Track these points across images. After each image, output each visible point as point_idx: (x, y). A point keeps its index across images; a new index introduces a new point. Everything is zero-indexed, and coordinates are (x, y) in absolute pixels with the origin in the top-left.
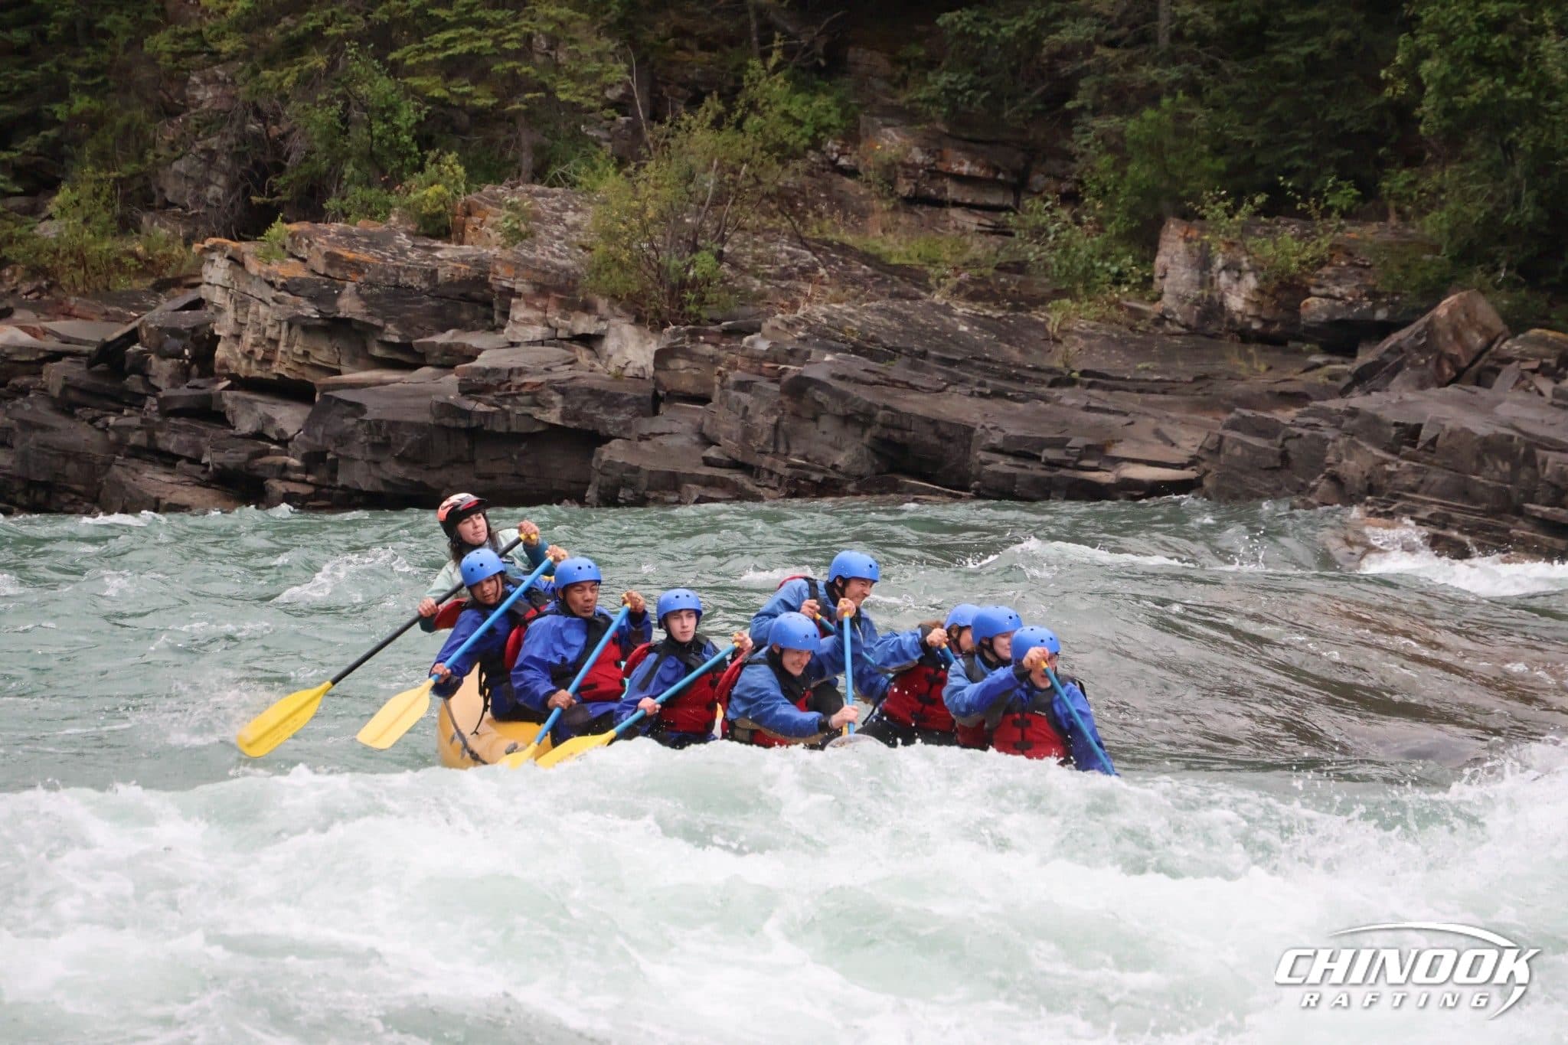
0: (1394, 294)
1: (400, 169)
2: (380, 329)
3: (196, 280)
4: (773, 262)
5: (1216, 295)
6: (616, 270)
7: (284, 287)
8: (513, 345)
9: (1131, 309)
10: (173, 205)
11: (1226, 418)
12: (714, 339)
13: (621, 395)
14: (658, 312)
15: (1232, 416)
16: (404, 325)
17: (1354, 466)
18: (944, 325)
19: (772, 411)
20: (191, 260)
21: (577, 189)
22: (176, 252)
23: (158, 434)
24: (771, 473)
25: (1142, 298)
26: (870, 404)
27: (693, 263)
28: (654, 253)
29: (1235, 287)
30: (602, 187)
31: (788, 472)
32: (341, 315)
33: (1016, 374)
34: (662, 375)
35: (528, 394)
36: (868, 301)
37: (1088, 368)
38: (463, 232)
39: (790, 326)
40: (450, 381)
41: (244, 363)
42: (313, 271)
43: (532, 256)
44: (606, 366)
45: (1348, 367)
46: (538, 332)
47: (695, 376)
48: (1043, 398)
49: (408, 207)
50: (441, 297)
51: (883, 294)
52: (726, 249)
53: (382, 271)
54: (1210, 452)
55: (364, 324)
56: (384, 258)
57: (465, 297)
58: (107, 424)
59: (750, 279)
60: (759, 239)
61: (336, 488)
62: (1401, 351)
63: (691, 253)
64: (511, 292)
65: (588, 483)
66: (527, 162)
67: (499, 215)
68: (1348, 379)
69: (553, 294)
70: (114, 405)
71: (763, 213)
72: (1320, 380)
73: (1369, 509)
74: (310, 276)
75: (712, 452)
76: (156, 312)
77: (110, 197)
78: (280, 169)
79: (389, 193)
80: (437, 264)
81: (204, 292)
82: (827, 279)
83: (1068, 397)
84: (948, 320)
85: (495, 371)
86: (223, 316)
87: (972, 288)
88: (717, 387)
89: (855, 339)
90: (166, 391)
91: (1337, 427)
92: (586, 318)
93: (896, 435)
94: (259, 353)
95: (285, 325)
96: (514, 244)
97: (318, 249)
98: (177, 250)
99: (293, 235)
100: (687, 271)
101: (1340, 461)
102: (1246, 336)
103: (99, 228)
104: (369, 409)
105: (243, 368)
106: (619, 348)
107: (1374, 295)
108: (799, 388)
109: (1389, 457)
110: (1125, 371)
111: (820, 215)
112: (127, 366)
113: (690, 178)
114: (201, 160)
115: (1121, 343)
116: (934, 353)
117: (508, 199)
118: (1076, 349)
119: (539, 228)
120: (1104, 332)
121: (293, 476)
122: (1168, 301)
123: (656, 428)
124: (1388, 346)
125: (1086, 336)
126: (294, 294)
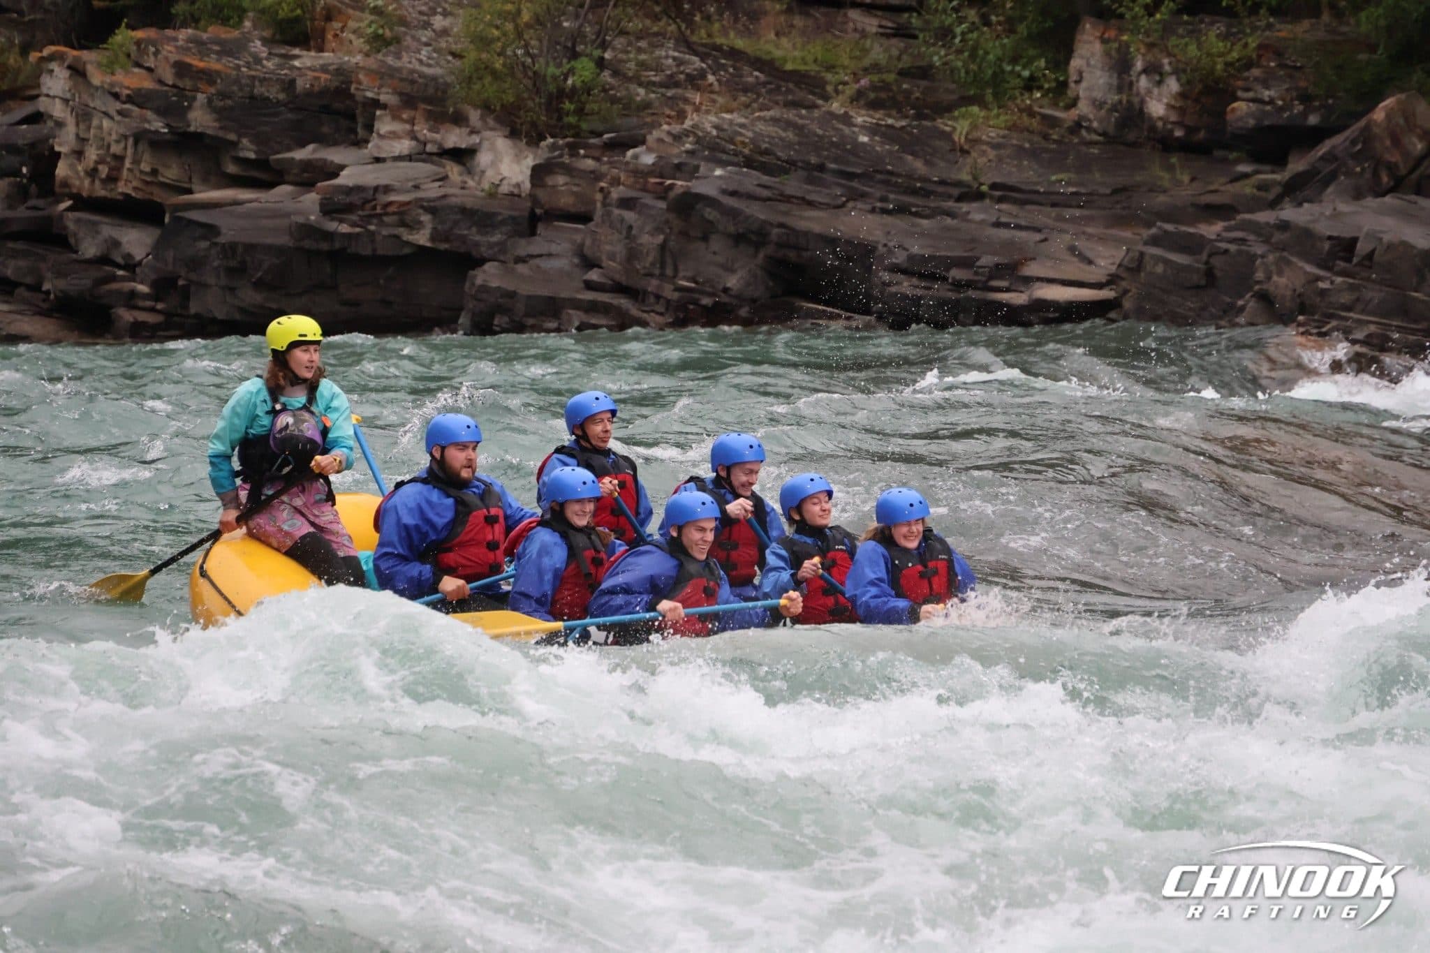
0: (1328, 97)
2: (234, 145)
3: (34, 92)
4: (659, 69)
5: (1136, 100)
6: (488, 79)
7: (130, 99)
8: (378, 160)
9: (1045, 117)
10: (7, 10)
11: (1146, 233)
12: (597, 153)
13: (495, 214)
14: (534, 124)
15: (1154, 231)
16: (259, 140)
17: (1283, 284)
18: (843, 137)
20: (27, 70)
22: (11, 62)
24: (658, 297)
25: (1055, 105)
26: (764, 222)
27: (571, 71)
28: (529, 61)
29: (1156, 91)
31: (676, 295)
32: (192, 129)
33: (920, 188)
34: (541, 193)
35: (394, 213)
36: (761, 110)
37: (998, 180)
38: (323, 38)
39: (677, 138)
40: (311, 200)
41: (87, 182)
42: (160, 82)
43: (398, 64)
44: (479, 183)
45: (1277, 177)
46: (405, 146)
47: (574, 193)
48: (950, 214)
49: (262, 12)
50: (300, 109)
51: (777, 103)
52: (607, 56)
53: (236, 81)
54: (1128, 269)
55: (216, 138)
56: (237, 68)
57: (326, 109)
59: (633, 87)
60: (643, 44)
61: (188, 317)
62: (1335, 158)
63: (570, 59)
64: (376, 104)
65: (461, 309)
67: (361, 20)
68: (1277, 190)
69: (423, 106)
71: (647, 16)
72: (1248, 190)
73: (1301, 330)
74: (158, 87)
75: (594, 275)
80: (294, 74)
81: (42, 105)
82: (716, 86)
83: (977, 213)
84: (846, 130)
85: (359, 189)
86: (64, 131)
87: (872, 95)
88: (599, 205)
89: (746, 151)
90: (4, 213)
91: (1267, 241)
92: (457, 130)
93: (792, 255)
94: (104, 171)
95: (131, 141)
96: (379, 51)
97: (166, 58)
98: (12, 59)
99: (138, 43)
100: (566, 80)
101: (1269, 278)
102: (1165, 144)
104: (224, 231)
105: (86, 187)
106: (494, 164)
107: (1305, 98)
108: (687, 205)
109: (1322, 273)
110: (1037, 184)
111: (707, 18)
115: (1034, 154)
116: (833, 166)
117: (371, 3)
118: (984, 159)
119: (405, 34)
120: (1015, 142)
121: (141, 303)
122: (1084, 108)
123: (533, 250)
124: (1320, 153)
125: (996, 146)
126: (140, 106)
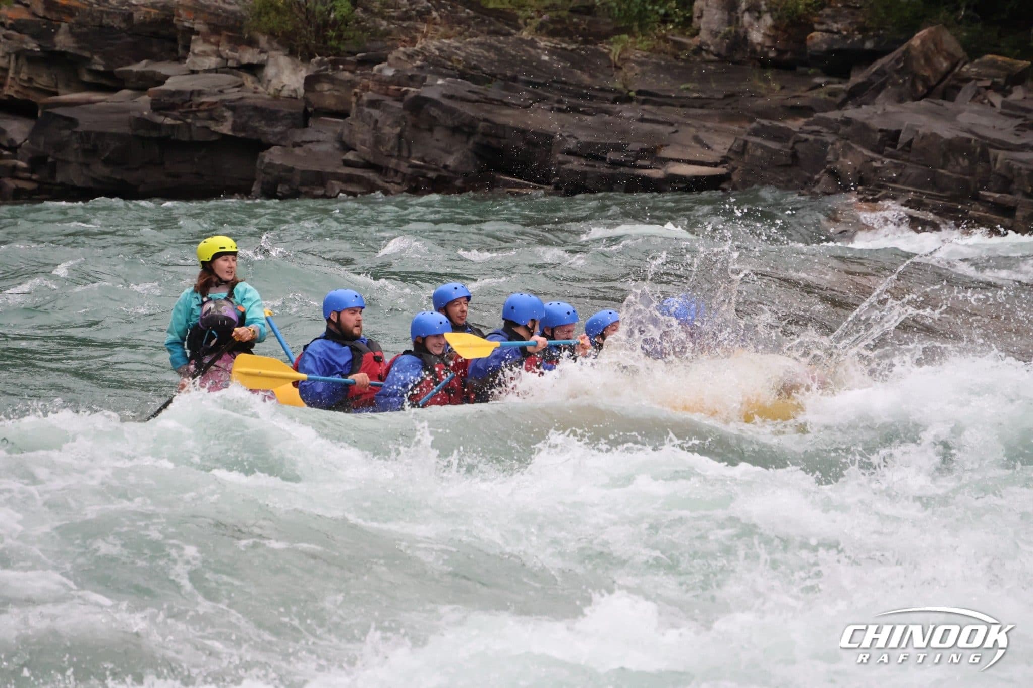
0: (879, 29)
2: (89, 60)
4: (398, 7)
5: (741, 31)
6: (275, 15)
7: (12, 27)
8: (193, 72)
9: (675, 42)
11: (749, 127)
12: (352, 68)
13: (278, 111)
14: (308, 47)
15: (754, 125)
16: (108, 57)
17: (848, 164)
18: (530, 56)
19: (397, 123)
24: (397, 172)
25: (684, 34)
26: (473, 118)
27: (335, 9)
29: (756, 24)
31: (410, 171)
32: (58, 49)
33: (586, 94)
34: (311, 97)
35: (205, 111)
36: (471, 37)
37: (642, 88)
39: (411, 57)
40: (144, 100)
42: (35, 14)
43: (208, 2)
44: (267, 89)
45: (843, 86)
46: (213, 62)
47: (337, 97)
48: (607, 112)
50: (137, 35)
51: (482, 32)
53: (90, 14)
54: (736, 153)
55: (76, 56)
56: (91, 4)
57: (155, 35)
59: (378, 20)
61: (56, 185)
62: (885, 73)
64: (192, 31)
65: (254, 180)
68: (843, 96)
69: (225, 33)
72: (822, 96)
73: (861, 196)
74: (32, 18)
75: (350, 156)
80: (133, 8)
82: (438, 20)
83: (627, 112)
84: (533, 52)
85: (179, 93)
87: (551, 27)
88: (354, 105)
89: (461, 67)
91: (836, 133)
92: (251, 51)
93: (493, 142)
95: (13, 57)
100: (331, 15)
101: (837, 159)
104: (81, 123)
106: (279, 76)
107: (863, 30)
108: (418, 105)
109: (875, 156)
110: (670, 91)
115: (668, 69)
116: (522, 77)
118: (632, 73)
120: (654, 60)
121: (21, 175)
122: (704, 36)
123: (307, 137)
124: (874, 70)
125: (641, 64)
126: (20, 32)
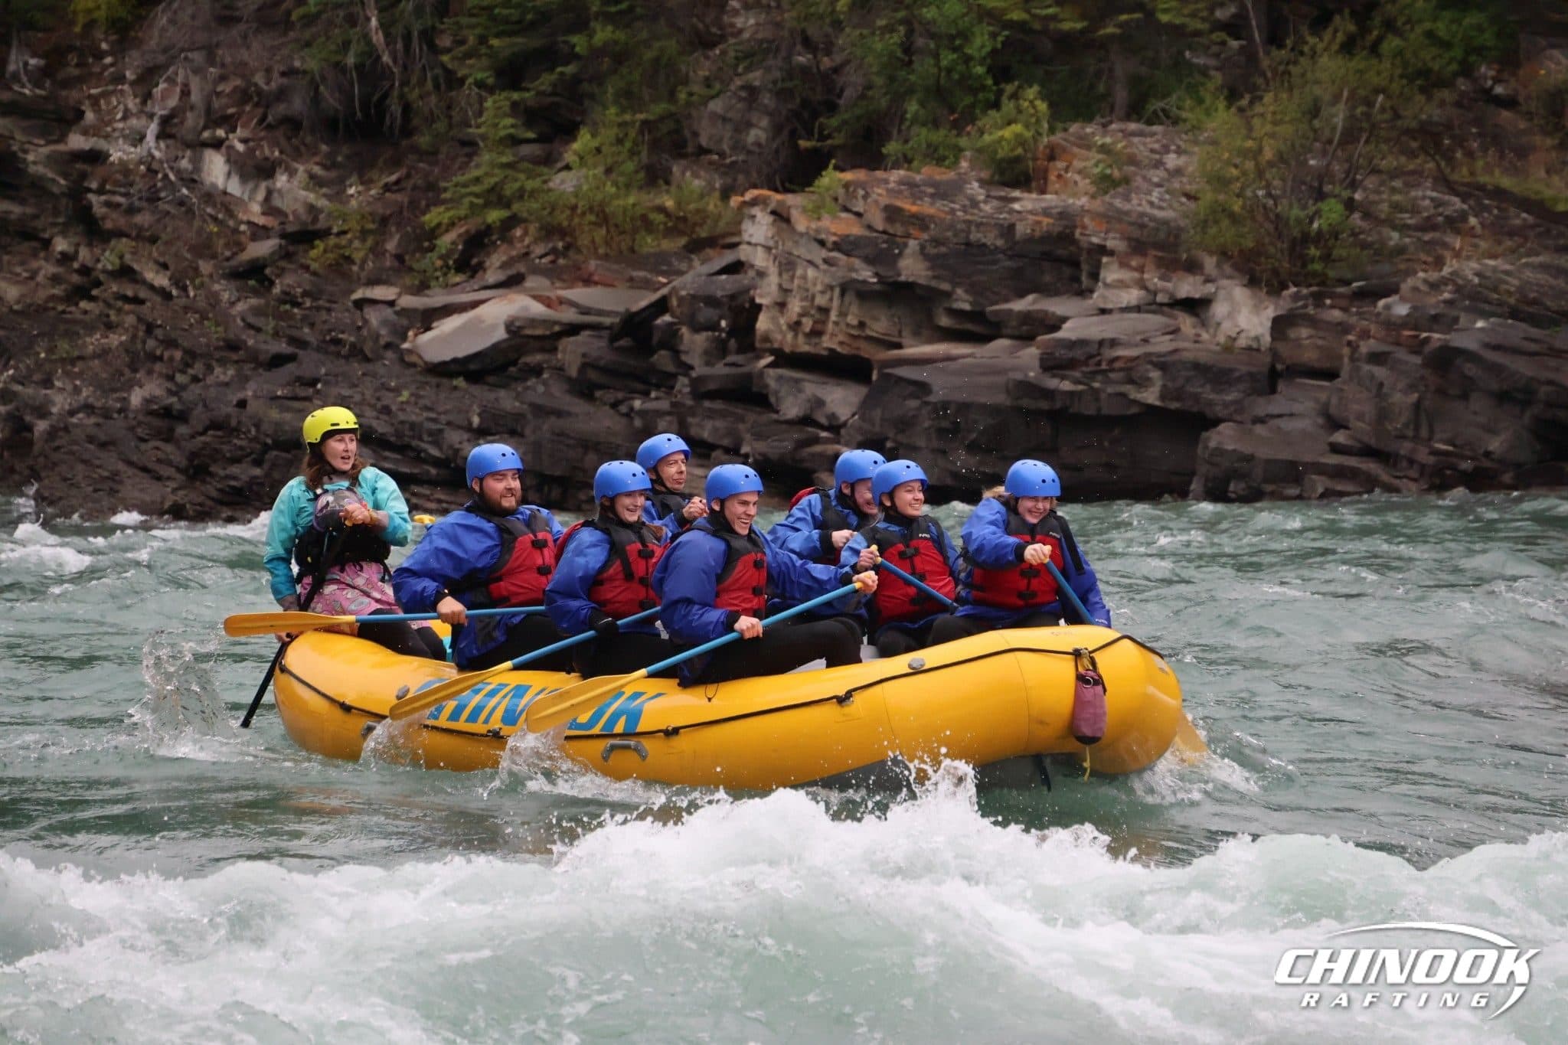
1: (973, 106)
2: (948, 295)
3: (735, 239)
4: (1415, 210)
6: (1225, 223)
7: (837, 247)
8: (1103, 311)
10: (708, 151)
12: (1344, 303)
13: (1231, 370)
14: (1275, 272)
16: (973, 289)
19: (1412, 387)
20: (728, 216)
21: (1181, 126)
22: (711, 207)
23: (690, 420)
24: (1411, 462)
26: (1531, 378)
27: (1318, 213)
28: (1271, 202)
30: (1211, 125)
31: (1431, 460)
32: (903, 278)
34: (1283, 349)
35: (1121, 370)
36: (1528, 255)
38: (1046, 179)
39: (1435, 286)
40: (1030, 355)
41: (790, 336)
42: (870, 227)
43: (1127, 207)
44: (1215, 336)
46: (1133, 296)
47: (1319, 347)
49: (980, 151)
50: (1020, 256)
51: (1547, 248)
52: (1358, 196)
53: (951, 226)
55: (928, 289)
56: (953, 211)
57: (1047, 256)
58: (632, 409)
59: (1386, 230)
60: (1397, 183)
63: (1316, 201)
64: (1102, 250)
65: (1193, 474)
66: (1121, 95)
67: (1087, 159)
69: (1153, 252)
70: (640, 386)
71: (1402, 152)
74: (867, 233)
75: (1340, 437)
76: (688, 278)
77: (635, 143)
78: (832, 108)
79: (959, 135)
80: (1013, 218)
81: (743, 253)
82: (1479, 230)
85: (1082, 343)
86: (766, 281)
88: (1346, 360)
89: (1512, 301)
90: (700, 370)
92: (1191, 279)
94: (808, 324)
95: (837, 291)
96: (1106, 193)
97: (876, 202)
98: (712, 204)
99: (846, 185)
100: (1311, 222)
103: (621, 179)
104: (935, 388)
105: (788, 341)
106: (1231, 315)
108: (1445, 360)
111: (1470, 154)
112: (656, 339)
113: (1314, 111)
114: (741, 99)
117: (1099, 140)
119: (1135, 174)
123: (1273, 409)
126: (848, 254)
